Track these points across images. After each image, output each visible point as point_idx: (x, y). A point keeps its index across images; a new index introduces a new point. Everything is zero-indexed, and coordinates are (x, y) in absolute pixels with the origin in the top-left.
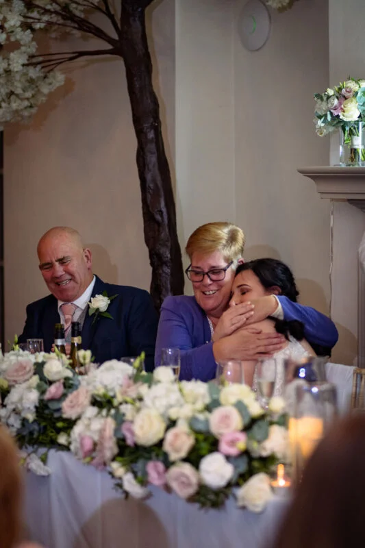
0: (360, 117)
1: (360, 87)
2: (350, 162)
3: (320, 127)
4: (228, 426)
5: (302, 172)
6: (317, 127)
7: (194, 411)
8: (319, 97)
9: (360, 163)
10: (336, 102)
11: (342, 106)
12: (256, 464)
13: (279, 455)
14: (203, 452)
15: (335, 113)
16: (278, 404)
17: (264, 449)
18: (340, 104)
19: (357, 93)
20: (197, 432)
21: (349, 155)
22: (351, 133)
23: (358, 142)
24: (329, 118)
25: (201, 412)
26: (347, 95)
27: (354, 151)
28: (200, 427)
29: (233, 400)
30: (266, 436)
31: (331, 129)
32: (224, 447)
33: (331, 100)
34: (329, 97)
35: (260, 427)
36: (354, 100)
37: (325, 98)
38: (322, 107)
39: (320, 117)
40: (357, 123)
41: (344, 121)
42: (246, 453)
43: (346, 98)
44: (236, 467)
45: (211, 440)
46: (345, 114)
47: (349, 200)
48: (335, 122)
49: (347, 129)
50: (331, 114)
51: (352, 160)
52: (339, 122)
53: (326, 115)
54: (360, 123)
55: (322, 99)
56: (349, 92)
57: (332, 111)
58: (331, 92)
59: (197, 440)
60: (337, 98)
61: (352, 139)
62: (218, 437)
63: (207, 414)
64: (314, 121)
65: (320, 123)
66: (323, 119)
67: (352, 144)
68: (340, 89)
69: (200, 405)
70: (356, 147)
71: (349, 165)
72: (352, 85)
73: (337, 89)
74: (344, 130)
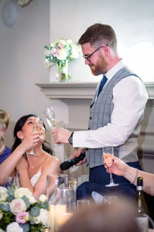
0: (67, 58)
1: (67, 43)
2: (61, 80)
3: (47, 63)
4: (20, 209)
5: (38, 85)
6: (45, 63)
7: (2, 201)
8: (46, 47)
9: (66, 81)
10: (55, 50)
11: (58, 52)
12: (33, 228)
13: (44, 223)
14: (7, 221)
15: (55, 56)
16: (43, 198)
17: (37, 220)
18: (57, 51)
19: (66, 46)
20: (3, 212)
21: (61, 77)
22: (62, 66)
23: (65, 70)
24: (52, 58)
25: (4, 201)
26: (60, 47)
27: (63, 75)
28: (5, 209)
29: (21, 196)
30: (38, 214)
31: (52, 63)
32: (18, 219)
33: (52, 49)
34: (51, 48)
35: (35, 209)
36: (64, 49)
37: (50, 48)
38: (48, 53)
39: (47, 58)
40: (65, 61)
41: (59, 60)
42: (28, 222)
43: (60, 48)
44: (24, 229)
45: (11, 216)
46: (60, 56)
47: (60, 99)
48: (55, 60)
49: (60, 63)
50: (53, 56)
51: (62, 79)
52: (56, 60)
53: (50, 57)
54: (67, 61)
55: (48, 49)
56: (62, 45)
57: (53, 55)
58: (53, 45)
59: (4, 216)
60: (56, 48)
61: (62, 69)
62: (15, 214)
63: (8, 203)
64: (44, 60)
65: (47, 61)
66: (49, 59)
67: (62, 72)
68: (57, 44)
69: (4, 198)
70: (64, 72)
71: (61, 81)
72: (63, 42)
73: (55, 43)
74: (59, 64)
